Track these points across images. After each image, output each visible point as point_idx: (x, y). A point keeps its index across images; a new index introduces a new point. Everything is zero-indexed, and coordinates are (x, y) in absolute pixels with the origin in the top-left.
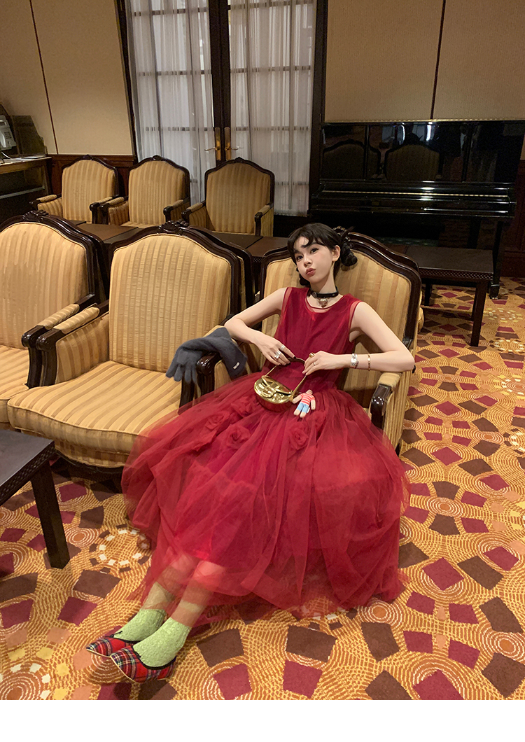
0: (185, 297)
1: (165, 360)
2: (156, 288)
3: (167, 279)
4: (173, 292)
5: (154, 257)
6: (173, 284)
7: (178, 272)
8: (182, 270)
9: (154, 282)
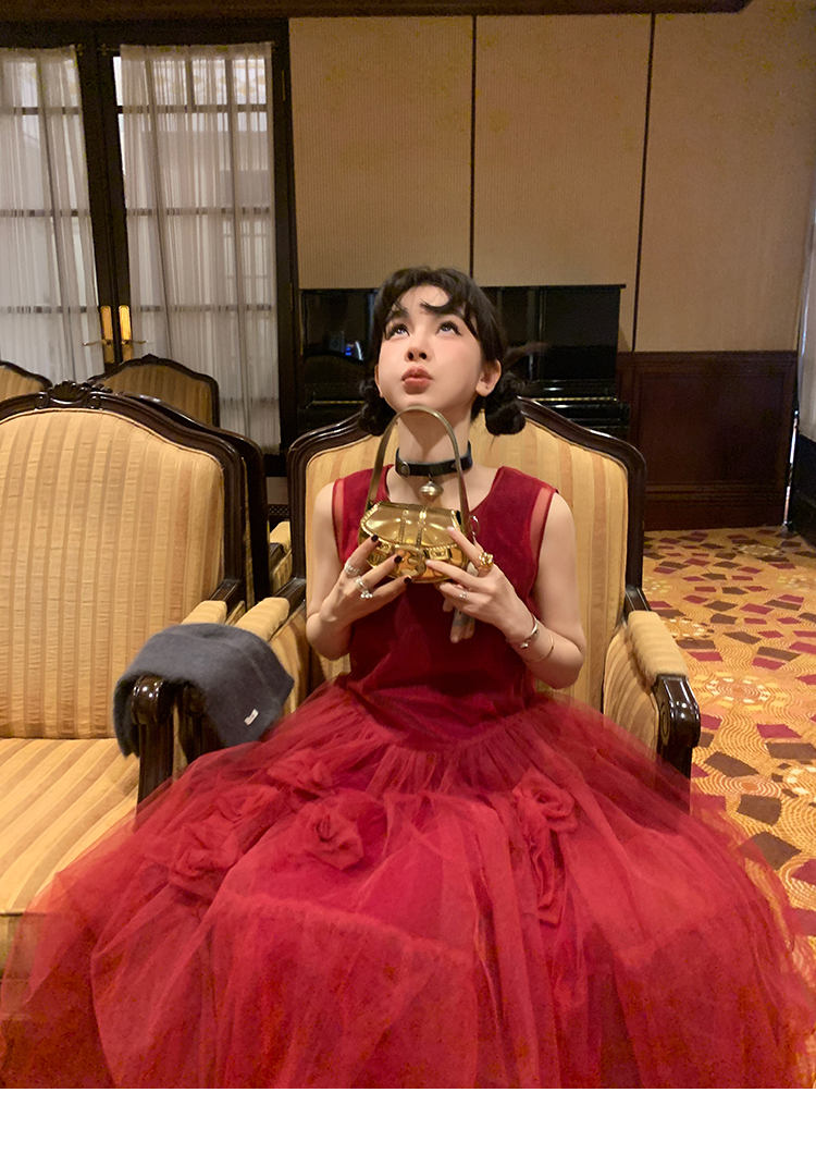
0: (116, 543)
1: (67, 707)
2: (37, 531)
3: (68, 505)
4: (82, 534)
5: (31, 458)
6: (84, 516)
7: (96, 488)
8: (105, 481)
9: (34, 516)
